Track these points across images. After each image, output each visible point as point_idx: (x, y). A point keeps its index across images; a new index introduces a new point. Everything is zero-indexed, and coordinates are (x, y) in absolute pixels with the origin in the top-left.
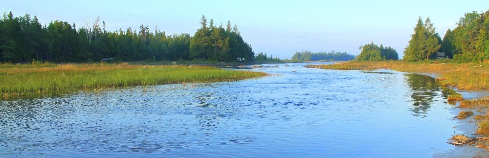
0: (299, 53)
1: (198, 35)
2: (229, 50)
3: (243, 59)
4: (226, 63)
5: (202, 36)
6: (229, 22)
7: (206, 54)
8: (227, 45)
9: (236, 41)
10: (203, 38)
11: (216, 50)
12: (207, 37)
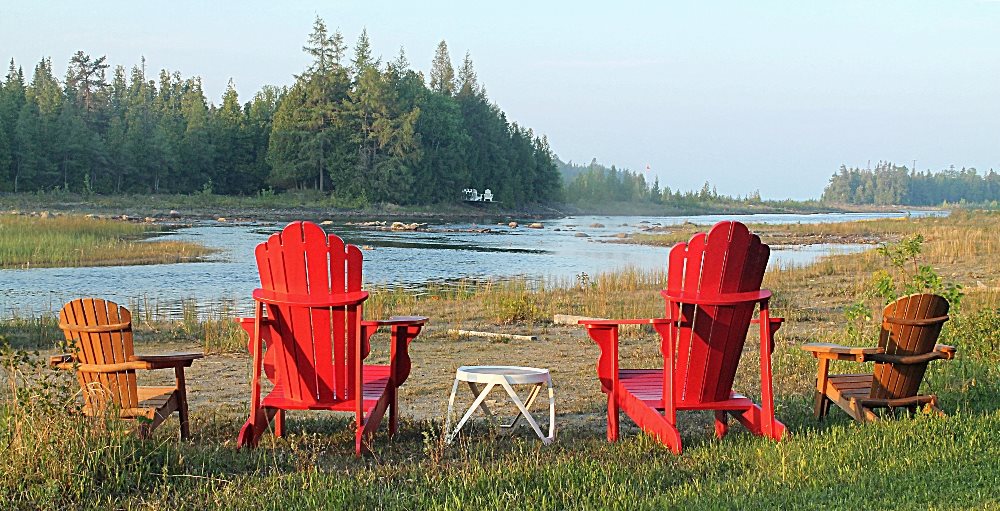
0: (855, 174)
1: (299, 97)
2: (419, 155)
3: (488, 195)
4: (403, 211)
5: (315, 103)
6: (443, 45)
7: (326, 172)
8: (407, 139)
9: (456, 121)
10: (318, 110)
11: (364, 157)
12: (330, 106)
